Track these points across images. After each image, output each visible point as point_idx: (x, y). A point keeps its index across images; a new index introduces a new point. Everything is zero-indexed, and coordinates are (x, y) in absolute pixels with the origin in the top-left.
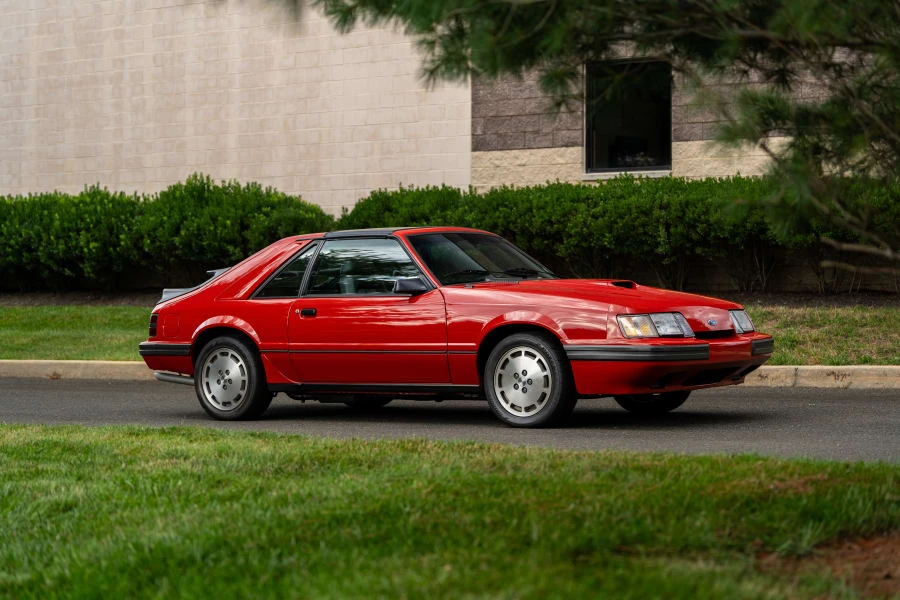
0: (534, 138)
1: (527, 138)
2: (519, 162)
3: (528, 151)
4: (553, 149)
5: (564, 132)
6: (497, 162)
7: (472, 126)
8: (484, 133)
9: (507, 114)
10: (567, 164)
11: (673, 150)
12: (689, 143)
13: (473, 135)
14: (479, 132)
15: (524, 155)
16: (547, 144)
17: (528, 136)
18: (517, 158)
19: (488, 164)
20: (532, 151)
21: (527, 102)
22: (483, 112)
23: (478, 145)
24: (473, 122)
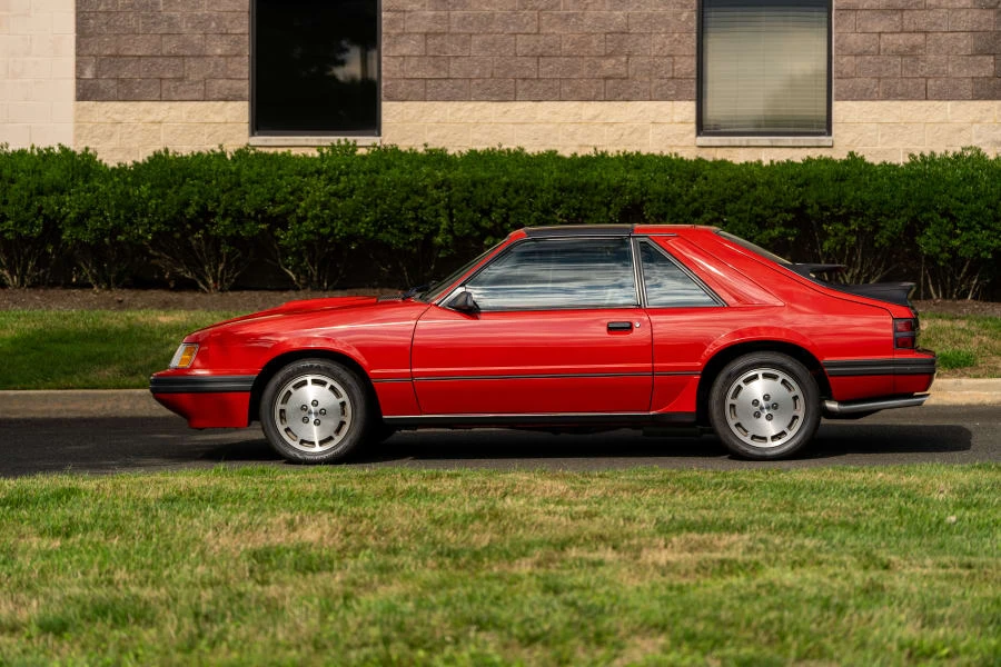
0: (176, 87)
1: (165, 87)
2: (151, 118)
3: (167, 104)
4: (205, 103)
5: (221, 82)
6: (118, 117)
7: (77, 66)
8: (96, 77)
9: (132, 52)
10: (226, 123)
11: (383, 112)
12: (407, 103)
13: (77, 78)
14: (88, 74)
15: (161, 110)
16: (196, 95)
17: (166, 85)
18: (149, 112)
19: (102, 119)
20: (173, 104)
21: (165, 39)
22: (94, 49)
23: (86, 92)
24: (77, 62)
